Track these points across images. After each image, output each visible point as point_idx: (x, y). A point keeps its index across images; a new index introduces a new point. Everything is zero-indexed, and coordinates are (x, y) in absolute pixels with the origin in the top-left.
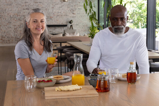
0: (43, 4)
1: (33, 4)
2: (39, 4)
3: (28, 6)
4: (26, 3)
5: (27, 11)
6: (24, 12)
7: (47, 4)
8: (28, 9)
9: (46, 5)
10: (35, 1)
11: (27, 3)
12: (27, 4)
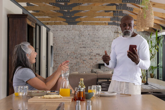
0: (100, 42)
1: (90, 43)
2: (96, 42)
3: (85, 44)
4: (83, 41)
5: (83, 49)
6: (81, 51)
7: (104, 43)
8: (85, 48)
9: (103, 43)
10: (92, 40)
11: (84, 41)
12: (84, 42)
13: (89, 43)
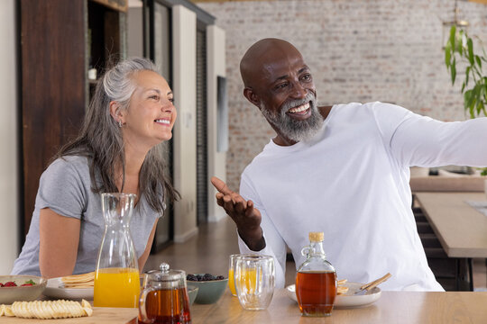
0: (395, 62)
1: (361, 64)
2: (381, 61)
3: (343, 69)
4: (333, 58)
5: (337, 86)
6: (327, 92)
7: (412, 63)
8: (342, 81)
9: (407, 64)
10: (366, 52)
11: (340, 57)
12: (338, 61)
13: (355, 62)
